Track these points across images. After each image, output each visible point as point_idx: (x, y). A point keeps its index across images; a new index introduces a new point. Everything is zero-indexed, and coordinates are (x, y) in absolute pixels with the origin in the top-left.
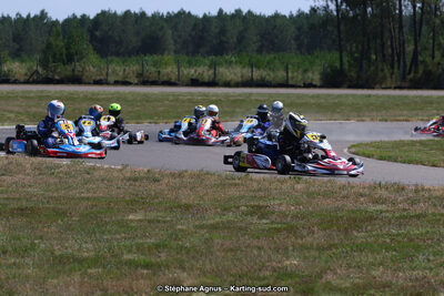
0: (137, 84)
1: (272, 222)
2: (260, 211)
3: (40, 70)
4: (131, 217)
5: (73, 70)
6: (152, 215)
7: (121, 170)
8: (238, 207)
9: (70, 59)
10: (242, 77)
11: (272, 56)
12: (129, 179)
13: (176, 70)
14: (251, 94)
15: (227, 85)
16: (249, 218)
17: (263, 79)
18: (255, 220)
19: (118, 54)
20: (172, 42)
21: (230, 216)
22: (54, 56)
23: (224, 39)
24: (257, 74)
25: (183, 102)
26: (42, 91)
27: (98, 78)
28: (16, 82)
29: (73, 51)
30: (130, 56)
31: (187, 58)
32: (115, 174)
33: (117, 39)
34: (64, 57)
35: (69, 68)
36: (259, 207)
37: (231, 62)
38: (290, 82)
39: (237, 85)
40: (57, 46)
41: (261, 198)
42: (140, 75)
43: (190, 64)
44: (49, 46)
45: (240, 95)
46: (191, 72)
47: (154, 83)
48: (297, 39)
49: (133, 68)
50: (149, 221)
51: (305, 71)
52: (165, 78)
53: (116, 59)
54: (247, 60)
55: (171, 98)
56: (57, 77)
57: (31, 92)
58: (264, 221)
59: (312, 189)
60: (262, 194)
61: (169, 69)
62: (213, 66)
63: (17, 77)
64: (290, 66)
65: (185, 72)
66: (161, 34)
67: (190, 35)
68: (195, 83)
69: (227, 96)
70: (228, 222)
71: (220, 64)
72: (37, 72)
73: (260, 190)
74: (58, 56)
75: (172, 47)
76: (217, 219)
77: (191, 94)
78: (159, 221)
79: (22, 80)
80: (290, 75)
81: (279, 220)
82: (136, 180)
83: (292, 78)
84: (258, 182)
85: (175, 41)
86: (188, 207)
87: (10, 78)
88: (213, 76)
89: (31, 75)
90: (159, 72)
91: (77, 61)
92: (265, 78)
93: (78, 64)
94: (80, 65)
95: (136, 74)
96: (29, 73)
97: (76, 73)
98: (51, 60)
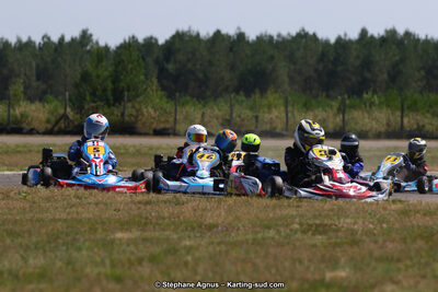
3: (70, 113)
5: (123, 114)
9: (118, 98)
20: (286, 79)
22: (93, 94)
23: (368, 75)
27: (162, 126)
28: (32, 132)
33: (201, 75)
34: (109, 93)
35: (117, 111)
40: (98, 76)
49: (217, 111)
62: (342, 110)
63: (35, 125)
67: (316, 70)
71: (353, 107)
72: (65, 116)
74: (99, 92)
79: (42, 128)
85: (291, 78)
87: (24, 125)
88: (341, 123)
89: (57, 122)
90: (257, 117)
91: (129, 101)
92: (423, 126)
93: (130, 105)
94: (133, 107)
95: (220, 121)
96: (53, 119)
97: (127, 118)
98: (88, 98)
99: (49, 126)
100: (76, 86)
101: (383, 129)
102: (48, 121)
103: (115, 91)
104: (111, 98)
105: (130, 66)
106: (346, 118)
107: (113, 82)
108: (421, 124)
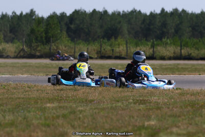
0: (96, 58)
3: (26, 48)
5: (50, 49)
9: (48, 41)
11: (198, 40)
13: (125, 49)
14: (178, 64)
15: (163, 58)
22: (36, 39)
24: (185, 52)
26: (26, 63)
28: (8, 57)
29: (50, 35)
34: (44, 39)
35: (47, 47)
37: (167, 43)
39: (170, 59)
40: (38, 31)
42: (99, 52)
43: (137, 45)
44: (32, 31)
45: (170, 65)
47: (109, 58)
49: (94, 47)
52: (118, 55)
54: (179, 43)
56: (38, 54)
57: (18, 63)
61: (121, 48)
62: (153, 46)
63: (9, 54)
65: (133, 51)
69: (161, 65)
71: (158, 45)
72: (23, 50)
74: (39, 38)
79: (12, 55)
87: (4, 54)
88: (152, 53)
89: (19, 52)
90: (113, 50)
91: (53, 42)
92: (191, 54)
93: (53, 44)
94: (55, 45)
95: (96, 52)
96: (17, 51)
97: (52, 51)
98: (34, 41)
99: (16, 54)
100: (29, 35)
101: (172, 55)
102: (15, 52)
103: (46, 38)
104: (45, 41)
105: (54, 26)
106: (155, 50)
107: (46, 34)
108: (190, 53)
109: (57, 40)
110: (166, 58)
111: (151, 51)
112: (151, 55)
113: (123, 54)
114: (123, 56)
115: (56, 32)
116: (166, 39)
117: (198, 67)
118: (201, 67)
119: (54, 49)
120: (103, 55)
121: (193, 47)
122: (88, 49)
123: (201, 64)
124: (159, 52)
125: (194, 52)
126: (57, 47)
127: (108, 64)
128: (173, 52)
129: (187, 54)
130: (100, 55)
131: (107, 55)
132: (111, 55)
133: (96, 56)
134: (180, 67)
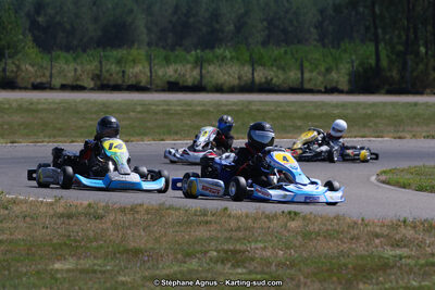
0: (92, 89)
1: (250, 272)
2: (235, 258)
4: (57, 266)
6: (87, 263)
7: (51, 204)
8: (206, 253)
10: (239, 78)
11: (282, 50)
12: (61, 216)
13: (147, 70)
14: (250, 102)
15: (219, 89)
16: (219, 267)
17: (269, 82)
18: (227, 268)
19: (68, 48)
21: (193, 264)
24: (260, 75)
25: (156, 113)
29: (3, 43)
30: (84, 51)
31: (163, 53)
32: (43, 209)
36: (235, 252)
37: (224, 58)
38: (307, 86)
39: (232, 90)
41: (239, 240)
42: (97, 77)
43: (167, 61)
45: (235, 104)
46: (170, 72)
47: (116, 88)
48: (319, 26)
50: (82, 271)
51: (328, 70)
52: (132, 81)
53: (63, 54)
54: (246, 56)
55: (139, 108)
58: (240, 271)
59: (311, 227)
60: (241, 234)
61: (138, 69)
64: (306, 64)
65: (160, 73)
66: (129, 20)
68: (173, 87)
70: (191, 271)
73: (238, 229)
75: (145, 38)
76: (176, 268)
77: (167, 103)
78: (95, 272)
80: (307, 75)
81: (259, 269)
82: (70, 216)
83: (310, 80)
84: (238, 218)
86: (136, 253)
109: (16, 53)
110: (225, 88)
111: (196, 73)
112: (196, 83)
113: (144, 81)
114: (142, 84)
115: (15, 39)
116: (222, 50)
117: (288, 109)
118: (293, 109)
119: (12, 71)
120: (105, 82)
121: (272, 65)
122: (76, 70)
123: (293, 103)
124: (212, 77)
125: (276, 76)
126: (18, 67)
127: (117, 103)
128: (236, 76)
129: (263, 80)
130: (99, 83)
131: (112, 83)
132: (120, 82)
133: (92, 86)
134: (253, 108)
